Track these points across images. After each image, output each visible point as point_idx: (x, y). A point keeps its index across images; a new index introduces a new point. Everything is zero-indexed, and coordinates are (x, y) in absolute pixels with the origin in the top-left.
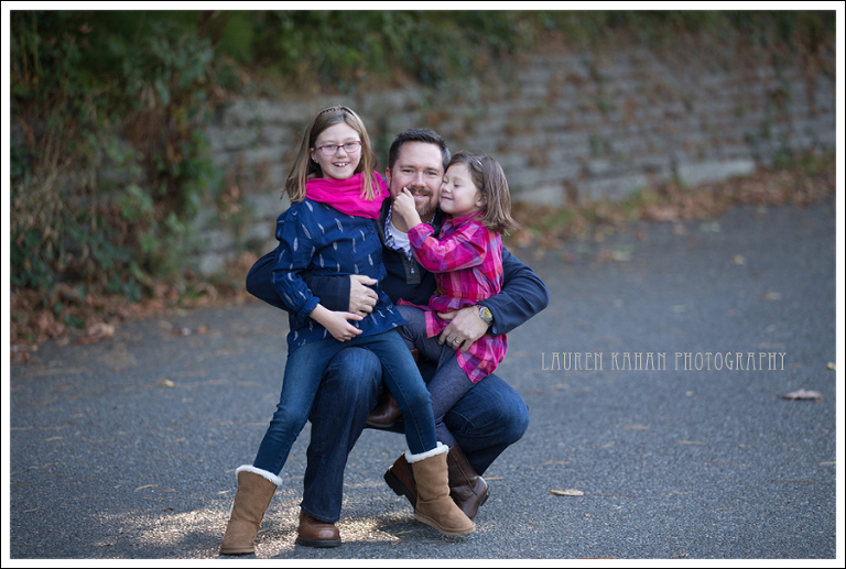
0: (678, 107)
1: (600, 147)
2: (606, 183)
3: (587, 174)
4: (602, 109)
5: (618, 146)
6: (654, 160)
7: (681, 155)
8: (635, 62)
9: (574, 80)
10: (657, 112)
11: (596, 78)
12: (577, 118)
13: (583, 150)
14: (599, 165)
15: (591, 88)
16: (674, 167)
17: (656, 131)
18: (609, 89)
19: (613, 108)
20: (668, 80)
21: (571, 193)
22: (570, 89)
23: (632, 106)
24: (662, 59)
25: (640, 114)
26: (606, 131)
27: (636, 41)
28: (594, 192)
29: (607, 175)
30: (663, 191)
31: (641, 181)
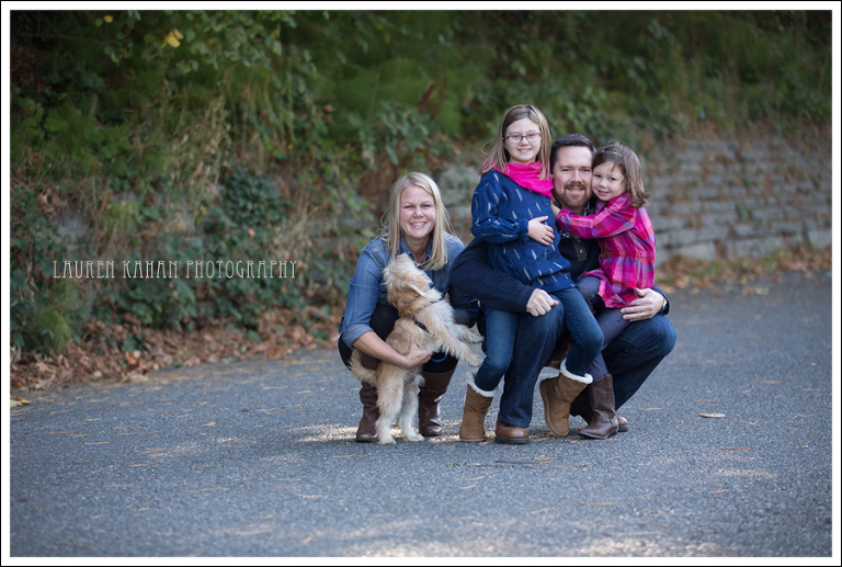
0: (808, 185)
1: (743, 215)
2: (749, 243)
3: (734, 236)
4: (746, 184)
5: (758, 214)
6: (789, 226)
7: (810, 223)
8: (772, 148)
9: (724, 161)
10: (792, 188)
11: (741, 159)
12: (726, 190)
13: (731, 217)
14: (743, 229)
15: (738, 167)
16: (805, 233)
17: (790, 203)
18: (752, 169)
19: (755, 184)
20: (800, 163)
21: (722, 252)
22: (720, 168)
23: (770, 183)
24: (794, 146)
25: (777, 189)
26: (750, 202)
27: (773, 131)
28: (740, 251)
29: (750, 237)
30: (796, 251)
31: (778, 242)
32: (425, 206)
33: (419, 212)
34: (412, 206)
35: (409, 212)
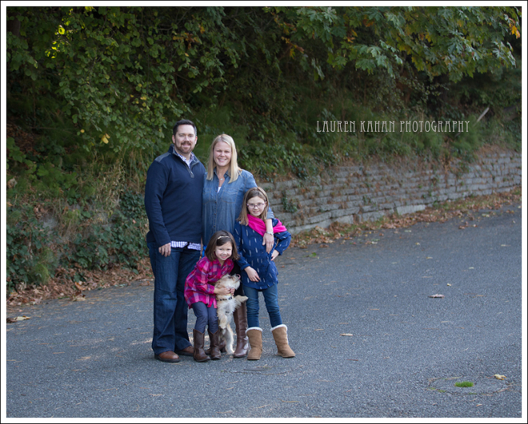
0: (396, 185)
1: (367, 201)
2: (369, 214)
3: (362, 211)
4: (368, 186)
5: (373, 200)
6: (388, 206)
7: (398, 203)
8: (379, 168)
9: (358, 176)
10: (389, 187)
11: (365, 175)
12: (358, 189)
13: (361, 202)
14: (366, 208)
15: (364, 178)
16: (395, 208)
17: (388, 194)
18: (370, 179)
19: (372, 186)
20: (392, 175)
21: (357, 219)
22: (356, 179)
23: (379, 185)
24: (390, 167)
25: (382, 188)
26: (369, 195)
27: (380, 160)
28: (365, 218)
29: (370, 211)
30: (391, 217)
31: (383, 213)
32: (226, 152)
33: (223, 154)
34: (220, 151)
35: (219, 154)
